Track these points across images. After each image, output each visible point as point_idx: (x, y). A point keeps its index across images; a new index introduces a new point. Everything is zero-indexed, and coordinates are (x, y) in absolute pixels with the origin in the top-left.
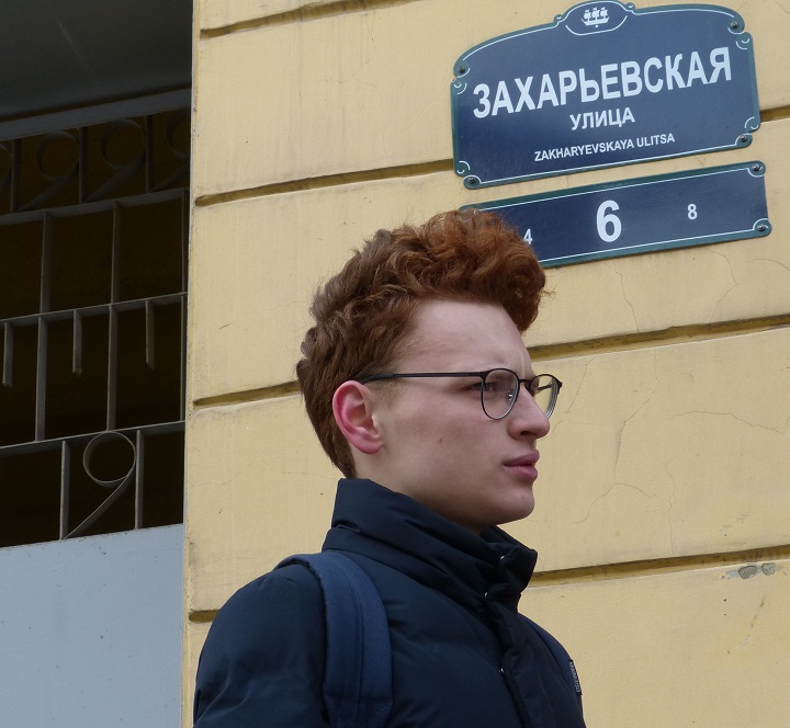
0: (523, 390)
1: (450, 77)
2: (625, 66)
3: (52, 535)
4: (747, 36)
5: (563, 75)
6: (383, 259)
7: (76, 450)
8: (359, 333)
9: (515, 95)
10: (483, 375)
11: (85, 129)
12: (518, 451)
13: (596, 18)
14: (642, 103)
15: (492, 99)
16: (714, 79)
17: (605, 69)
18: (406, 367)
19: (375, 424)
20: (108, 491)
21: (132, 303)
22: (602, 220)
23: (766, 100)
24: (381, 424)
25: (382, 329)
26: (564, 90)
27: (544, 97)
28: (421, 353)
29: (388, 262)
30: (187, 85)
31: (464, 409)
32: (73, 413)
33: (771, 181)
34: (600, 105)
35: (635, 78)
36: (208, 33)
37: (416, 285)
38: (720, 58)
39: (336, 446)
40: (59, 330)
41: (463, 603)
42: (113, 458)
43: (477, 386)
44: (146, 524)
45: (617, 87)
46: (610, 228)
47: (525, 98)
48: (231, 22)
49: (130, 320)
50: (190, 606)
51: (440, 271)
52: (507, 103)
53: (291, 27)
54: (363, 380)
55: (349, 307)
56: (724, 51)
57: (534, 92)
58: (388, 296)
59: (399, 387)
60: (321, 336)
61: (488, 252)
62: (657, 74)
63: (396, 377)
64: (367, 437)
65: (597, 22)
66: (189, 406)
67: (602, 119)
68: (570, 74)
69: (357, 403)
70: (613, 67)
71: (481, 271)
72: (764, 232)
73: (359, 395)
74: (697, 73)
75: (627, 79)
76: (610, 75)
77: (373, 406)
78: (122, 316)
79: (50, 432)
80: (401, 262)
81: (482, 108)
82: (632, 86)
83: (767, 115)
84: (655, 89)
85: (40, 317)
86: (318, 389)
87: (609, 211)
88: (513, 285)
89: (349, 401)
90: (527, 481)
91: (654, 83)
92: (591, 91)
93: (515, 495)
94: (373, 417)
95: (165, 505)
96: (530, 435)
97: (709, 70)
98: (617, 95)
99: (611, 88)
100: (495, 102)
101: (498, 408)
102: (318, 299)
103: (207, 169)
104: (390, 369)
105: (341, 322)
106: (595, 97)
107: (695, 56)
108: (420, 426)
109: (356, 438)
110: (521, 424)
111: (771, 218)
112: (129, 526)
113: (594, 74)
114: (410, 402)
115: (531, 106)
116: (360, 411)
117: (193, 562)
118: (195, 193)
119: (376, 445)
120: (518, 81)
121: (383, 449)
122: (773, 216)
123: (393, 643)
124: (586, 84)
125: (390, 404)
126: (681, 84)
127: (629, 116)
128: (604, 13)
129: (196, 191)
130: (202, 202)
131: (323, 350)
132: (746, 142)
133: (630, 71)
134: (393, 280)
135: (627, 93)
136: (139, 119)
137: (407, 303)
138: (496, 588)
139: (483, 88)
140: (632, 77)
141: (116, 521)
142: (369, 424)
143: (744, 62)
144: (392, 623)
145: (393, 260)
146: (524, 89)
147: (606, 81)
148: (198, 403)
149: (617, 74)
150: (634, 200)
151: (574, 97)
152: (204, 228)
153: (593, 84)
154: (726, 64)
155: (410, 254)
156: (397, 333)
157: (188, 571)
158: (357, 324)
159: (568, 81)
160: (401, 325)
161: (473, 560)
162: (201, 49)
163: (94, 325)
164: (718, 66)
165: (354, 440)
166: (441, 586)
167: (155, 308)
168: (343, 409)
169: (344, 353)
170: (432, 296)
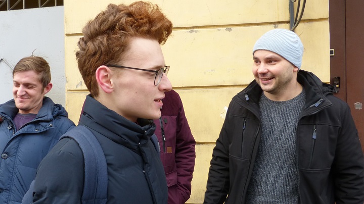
8: (109, 48)
19: (112, 83)
24: (114, 83)
25: (117, 49)
28: (132, 59)
29: (121, 21)
37: (132, 31)
50: (66, 33)
51: (140, 26)
54: (108, 66)
58: (122, 36)
59: (123, 71)
63: (122, 67)
64: (108, 88)
69: (106, 74)
71: (154, 29)
73: (106, 71)
77: (111, 76)
80: (126, 22)
89: (103, 73)
94: (111, 80)
96: (166, 90)
104: (120, 64)
105: (101, 43)
108: (129, 87)
110: (164, 86)
114: (127, 77)
116: (106, 77)
119: (111, 90)
121: (113, 93)
125: (118, 77)
134: (123, 29)
142: (109, 82)
144: (108, 164)
145: (123, 21)
155: (129, 19)
156: (123, 51)
158: (109, 45)
161: (136, 134)
169: (101, 54)
170: (136, 35)
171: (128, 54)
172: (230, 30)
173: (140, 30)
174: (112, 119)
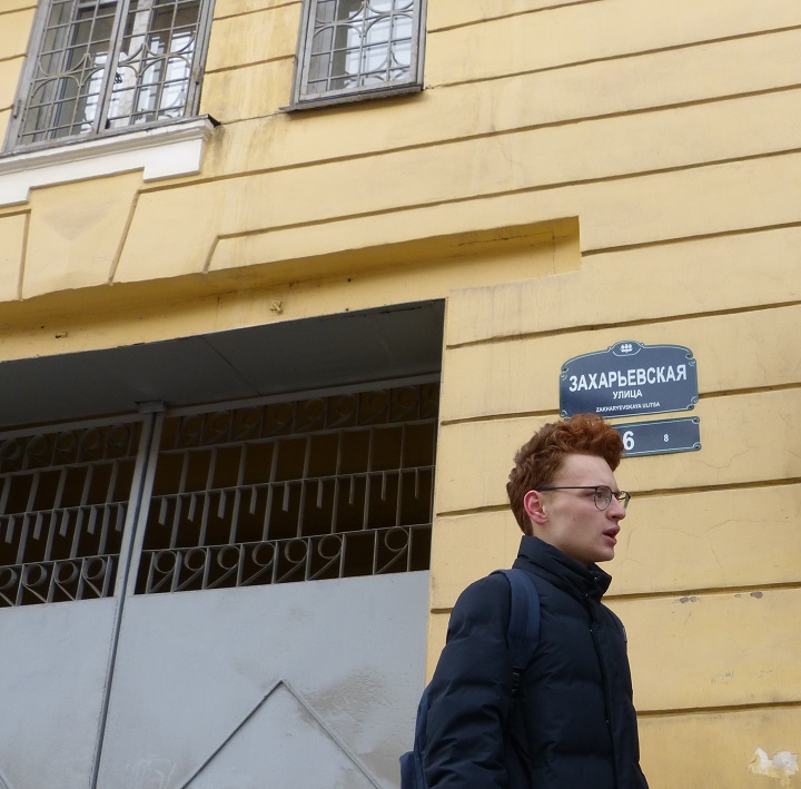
0: (613, 497)
1: (560, 372)
2: (639, 371)
3: (368, 572)
4: (694, 360)
5: (610, 374)
6: (550, 434)
7: (381, 535)
8: (537, 468)
9: (588, 381)
10: (596, 488)
11: (391, 389)
12: (610, 526)
13: (627, 349)
14: (646, 388)
15: (578, 383)
16: (678, 379)
17: (630, 372)
18: (559, 484)
19: (544, 511)
20: (396, 554)
21: (409, 469)
22: (625, 440)
23: (702, 389)
24: (547, 511)
25: (548, 467)
26: (611, 380)
27: (601, 383)
28: (567, 478)
29: (551, 436)
30: (439, 371)
31: (585, 504)
32: (381, 517)
33: (702, 426)
34: (627, 388)
35: (643, 376)
36: (450, 347)
37: (565, 446)
38: (681, 370)
39: (524, 522)
40: (376, 480)
41: (576, 598)
42: (399, 539)
43: (593, 493)
44: (412, 569)
45: (635, 380)
46: (629, 444)
47: (593, 383)
48: (461, 342)
49: (408, 477)
50: (432, 607)
51: (576, 441)
52: (585, 385)
53: (488, 346)
54: (539, 490)
55: (532, 456)
56: (684, 366)
57: (597, 381)
58: (552, 451)
59: (556, 494)
60: (519, 471)
61: (597, 433)
62: (653, 375)
63: (554, 489)
64: (540, 517)
65: (627, 351)
66: (434, 516)
67: (628, 394)
68: (614, 373)
69: (536, 501)
70: (634, 371)
71: (595, 440)
72: (698, 449)
73: (537, 498)
74: (671, 375)
75: (639, 377)
76: (632, 374)
77: (543, 502)
78: (405, 475)
79: (370, 525)
80: (558, 436)
81: (573, 387)
82: (642, 380)
83: (702, 396)
84: (652, 382)
85: (367, 474)
86: (517, 494)
87: (629, 436)
88: (609, 449)
89: (532, 500)
90: (612, 545)
91: (651, 379)
92: (623, 382)
93: (606, 550)
94: (544, 508)
95: (421, 561)
96: (617, 518)
97: (676, 375)
98: (634, 384)
99: (632, 381)
100: (579, 384)
101: (602, 505)
102: (518, 455)
103: (446, 410)
104: (552, 485)
105: (529, 463)
106: (625, 384)
107: (670, 368)
108: (564, 511)
109: (534, 517)
110: (613, 513)
111: (701, 442)
112: (404, 570)
113: (624, 374)
114: (561, 500)
115: (596, 387)
116: (536, 504)
117: (433, 587)
118: (441, 420)
119: (543, 521)
120: (590, 376)
121: (547, 523)
122: (702, 442)
123: (542, 615)
124: (621, 378)
125: (551, 502)
126: (664, 380)
127: (640, 393)
128: (630, 346)
129: (441, 419)
130: (444, 424)
131: (520, 477)
132: (691, 408)
133: (641, 373)
134: (554, 444)
135: (639, 383)
136: (416, 386)
137: (561, 455)
138: (592, 592)
139: (574, 377)
140: (642, 376)
141: (399, 567)
142: (541, 511)
143: (692, 372)
144: (542, 605)
145: (554, 435)
146: (593, 379)
147: (630, 377)
148: (438, 515)
149: (635, 374)
150: (642, 432)
151: (616, 383)
152: (444, 435)
153: (624, 378)
154: (684, 372)
155: (562, 432)
156: (555, 468)
157: (431, 591)
158: (537, 463)
159: (613, 377)
160: (557, 465)
162: (446, 354)
163: (392, 479)
164: (680, 373)
165: (533, 518)
166: (566, 590)
167: (421, 472)
168: (529, 503)
169: (530, 478)
170: (571, 452)
171: (562, 472)
172: (759, 596)
173: (578, 444)
174: (550, 556)
